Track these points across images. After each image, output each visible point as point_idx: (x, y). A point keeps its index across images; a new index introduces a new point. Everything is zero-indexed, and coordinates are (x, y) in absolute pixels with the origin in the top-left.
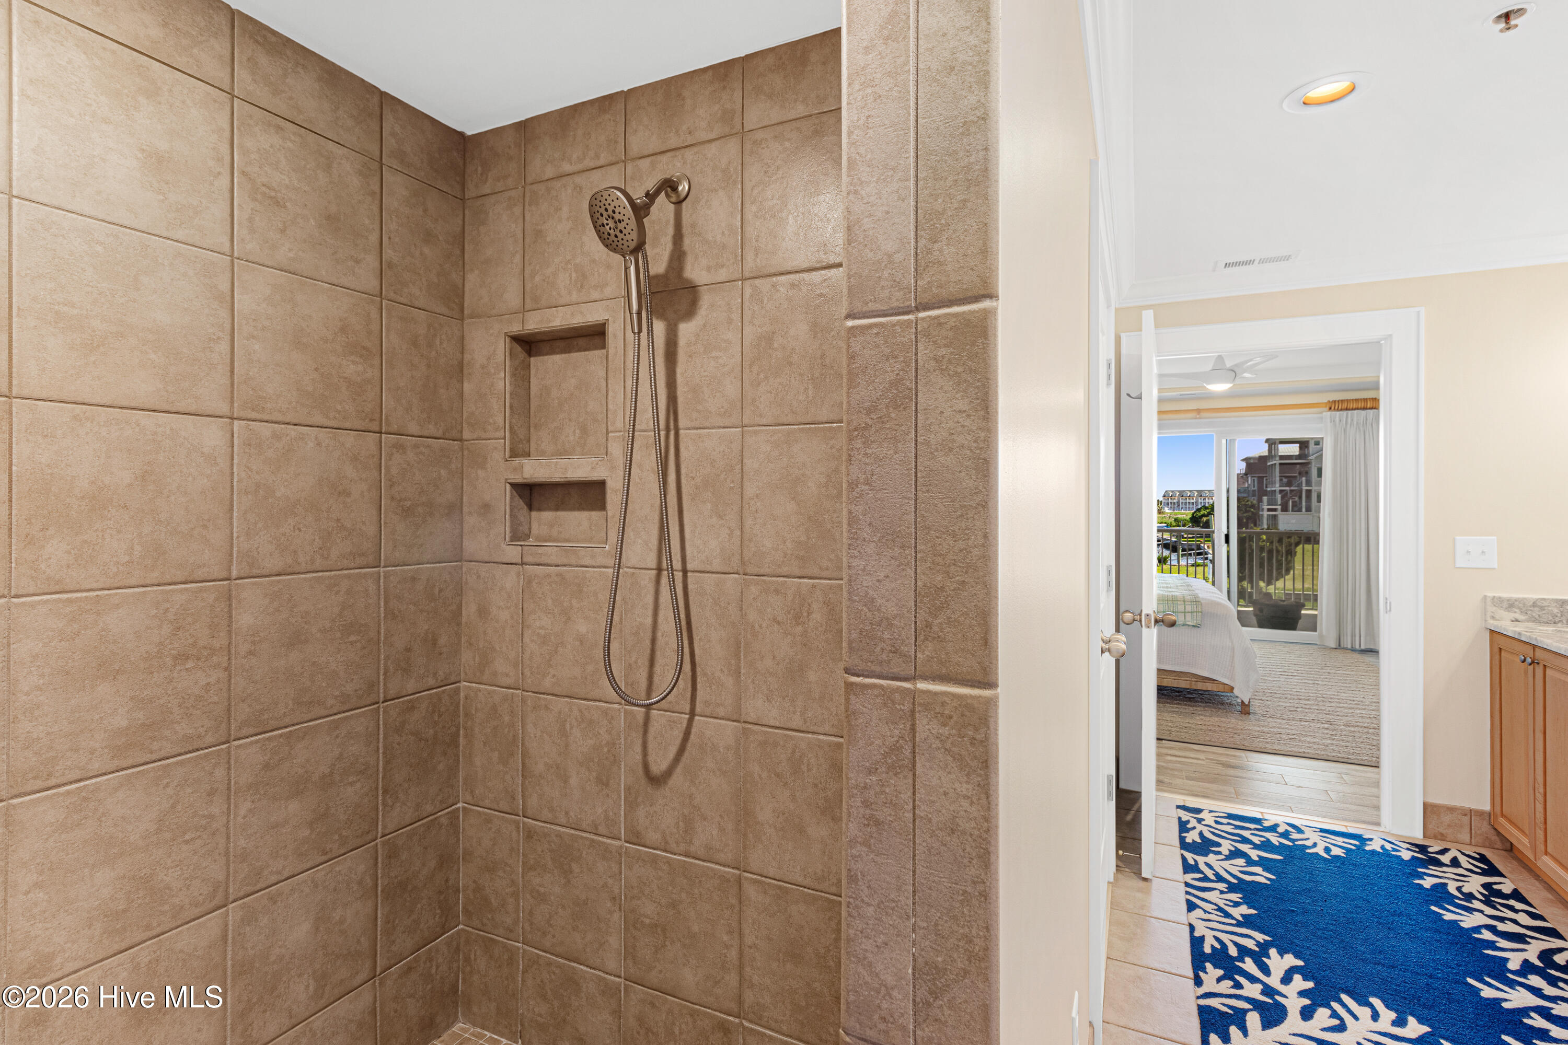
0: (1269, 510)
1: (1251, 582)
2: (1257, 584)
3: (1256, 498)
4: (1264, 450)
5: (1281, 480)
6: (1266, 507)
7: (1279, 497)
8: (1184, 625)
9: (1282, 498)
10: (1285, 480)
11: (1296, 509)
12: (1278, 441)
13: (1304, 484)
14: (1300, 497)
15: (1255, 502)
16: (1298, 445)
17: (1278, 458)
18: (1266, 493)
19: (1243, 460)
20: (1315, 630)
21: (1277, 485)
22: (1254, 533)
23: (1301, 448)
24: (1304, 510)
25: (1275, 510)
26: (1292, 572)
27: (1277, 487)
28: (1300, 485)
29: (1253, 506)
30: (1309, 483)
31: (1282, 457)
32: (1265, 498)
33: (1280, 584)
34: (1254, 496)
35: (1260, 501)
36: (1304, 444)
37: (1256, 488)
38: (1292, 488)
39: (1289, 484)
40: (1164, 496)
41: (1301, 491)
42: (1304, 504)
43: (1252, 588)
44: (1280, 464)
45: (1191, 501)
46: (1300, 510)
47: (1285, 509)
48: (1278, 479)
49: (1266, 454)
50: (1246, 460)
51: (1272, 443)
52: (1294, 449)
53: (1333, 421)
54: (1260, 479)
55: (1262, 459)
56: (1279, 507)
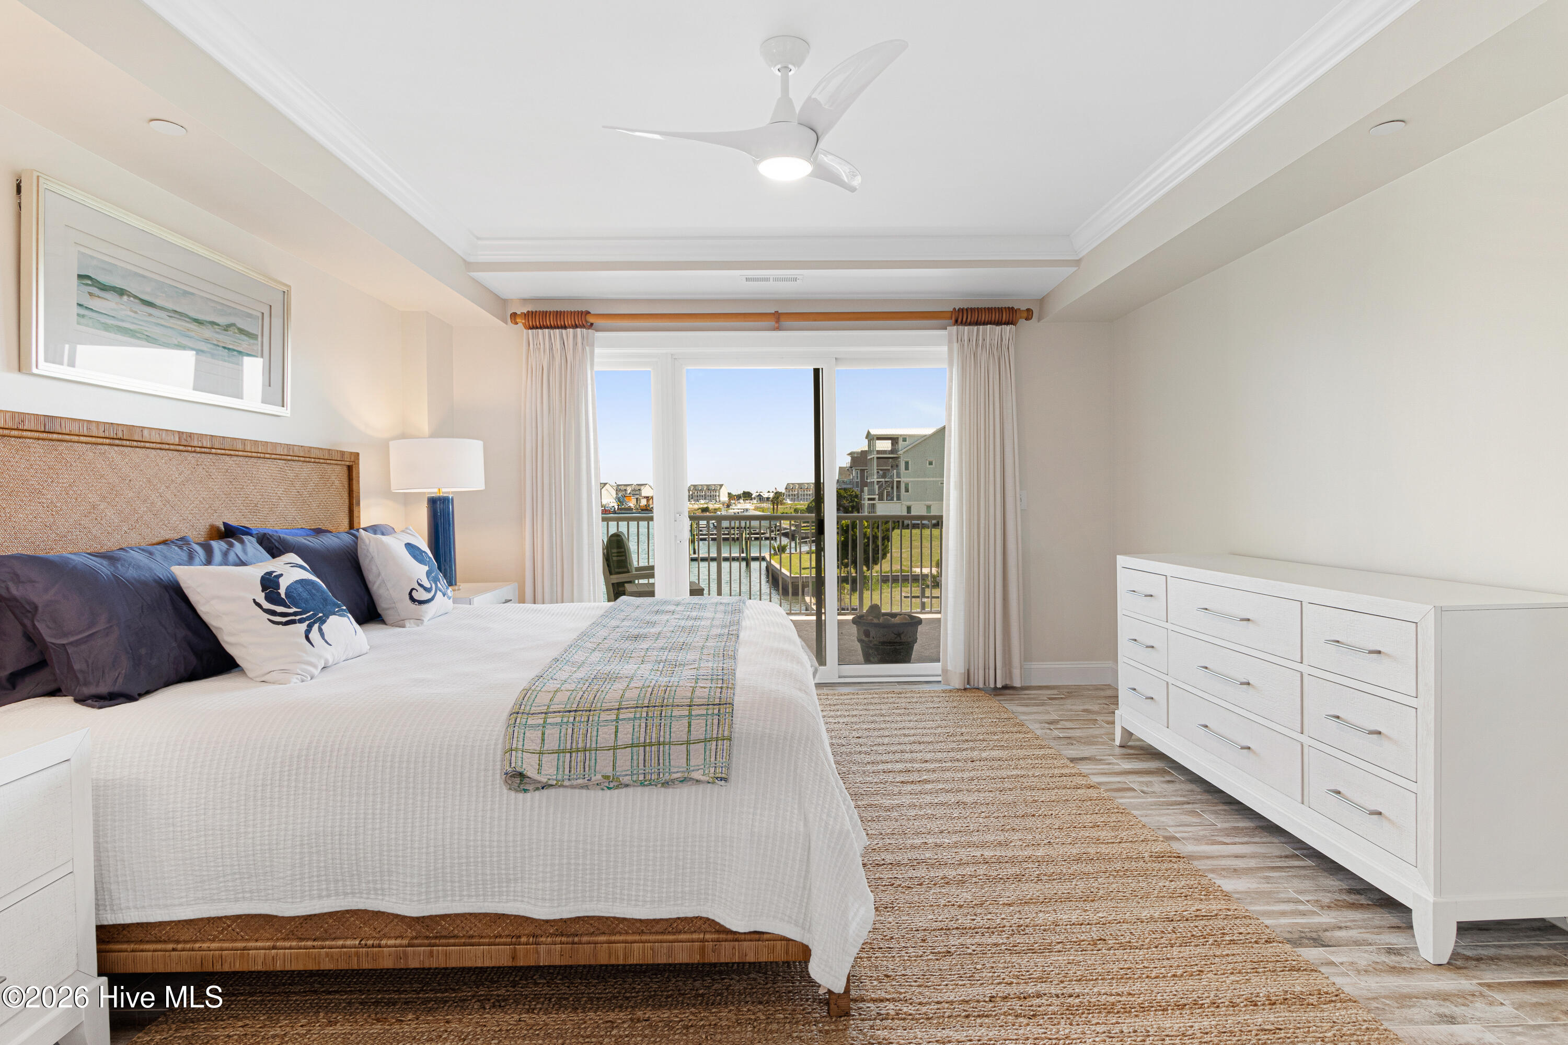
0: (869, 499)
1: (855, 568)
2: (861, 569)
3: (859, 489)
4: (863, 446)
5: (878, 472)
6: (867, 497)
7: (876, 487)
8: (684, 780)
9: (879, 488)
10: (881, 472)
11: (889, 498)
12: (875, 438)
13: (895, 477)
14: (892, 488)
15: (858, 493)
16: (890, 441)
17: (875, 453)
18: (866, 484)
19: (849, 454)
20: (938, 661)
21: (875, 477)
22: (857, 518)
23: (892, 444)
24: (895, 499)
25: (873, 499)
26: (889, 555)
27: (875, 479)
28: (892, 477)
29: (856, 496)
30: (898, 476)
31: (879, 452)
32: (866, 489)
33: (877, 568)
34: (857, 486)
35: (862, 491)
36: (894, 440)
37: (859, 480)
38: (886, 480)
39: (884, 476)
40: (786, 488)
41: (893, 482)
42: (895, 493)
43: (856, 573)
44: (878, 458)
45: (808, 493)
46: (892, 499)
47: (881, 499)
48: (875, 471)
49: (866, 449)
50: (851, 454)
51: (869, 437)
52: (886, 445)
53: (960, 340)
54: (862, 471)
55: (864, 453)
56: (877, 497)
